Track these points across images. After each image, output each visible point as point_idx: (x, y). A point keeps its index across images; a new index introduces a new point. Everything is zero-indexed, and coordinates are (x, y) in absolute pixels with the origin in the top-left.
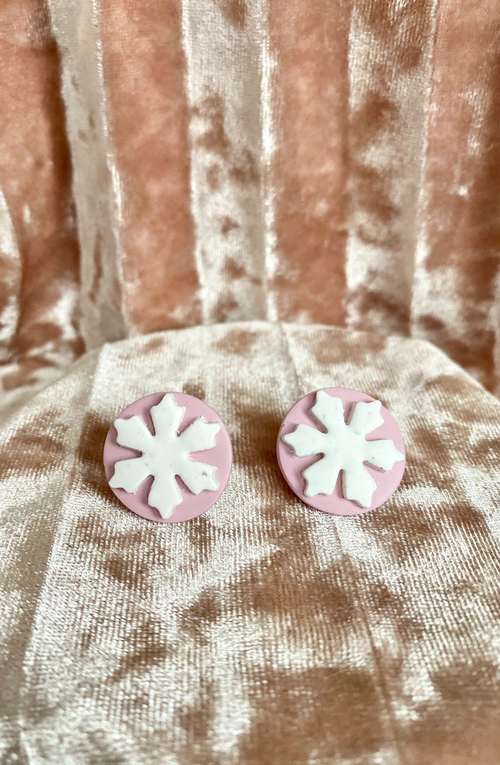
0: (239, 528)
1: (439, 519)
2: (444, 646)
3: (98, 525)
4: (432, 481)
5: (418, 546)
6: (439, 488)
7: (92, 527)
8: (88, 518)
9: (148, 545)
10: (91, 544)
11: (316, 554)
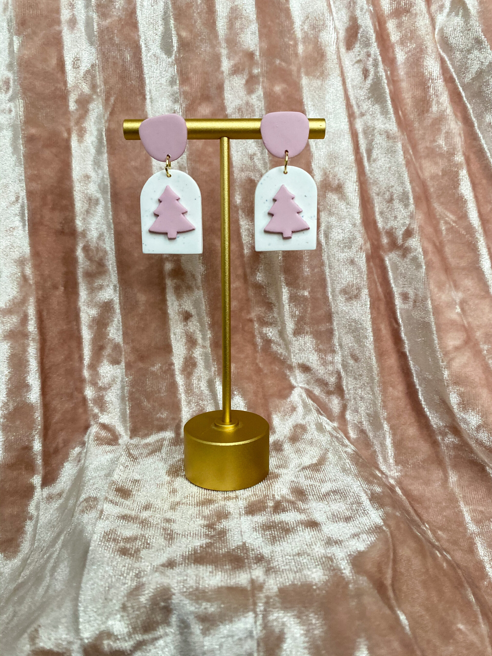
0: (190, 533)
1: (297, 526)
2: (288, 577)
3: (115, 533)
4: (297, 510)
5: (284, 538)
6: (300, 513)
7: (112, 535)
8: (109, 531)
9: (141, 541)
10: (111, 542)
11: (229, 543)
